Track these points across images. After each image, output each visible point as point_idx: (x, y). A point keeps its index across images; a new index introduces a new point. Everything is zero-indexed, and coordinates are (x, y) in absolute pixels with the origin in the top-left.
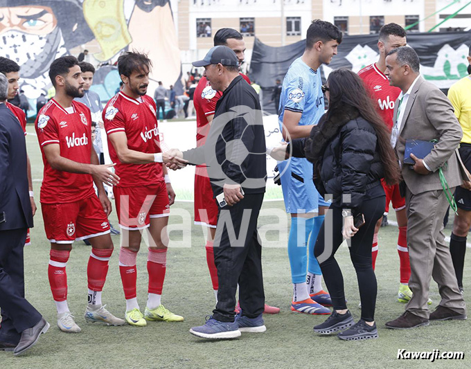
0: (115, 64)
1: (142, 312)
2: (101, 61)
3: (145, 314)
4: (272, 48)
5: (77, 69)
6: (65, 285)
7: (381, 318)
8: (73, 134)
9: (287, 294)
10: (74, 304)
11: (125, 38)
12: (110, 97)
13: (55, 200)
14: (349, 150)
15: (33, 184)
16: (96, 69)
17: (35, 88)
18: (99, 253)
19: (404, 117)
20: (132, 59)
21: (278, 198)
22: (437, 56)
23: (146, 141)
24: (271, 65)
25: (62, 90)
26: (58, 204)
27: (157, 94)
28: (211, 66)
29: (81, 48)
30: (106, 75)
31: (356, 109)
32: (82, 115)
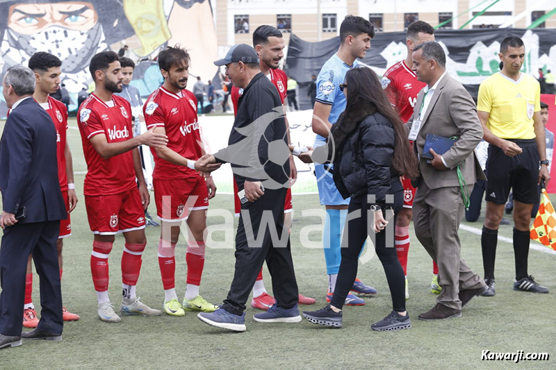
0: (155, 60)
1: (181, 302)
2: (141, 55)
3: (184, 305)
4: (309, 43)
5: (117, 64)
6: (107, 276)
7: (414, 309)
8: (115, 127)
9: (322, 285)
10: (115, 294)
11: (165, 34)
12: (150, 91)
13: (98, 192)
14: (370, 145)
15: (74, 177)
16: (136, 65)
17: (76, 82)
18: (133, 247)
19: (427, 112)
20: (171, 54)
21: (313, 191)
22: (469, 52)
23: (184, 135)
24: (307, 60)
25: (101, 85)
26: (101, 195)
27: (196, 89)
28: (233, 64)
29: (121, 44)
30: (146, 70)
31: (373, 105)
32: (123, 108)
